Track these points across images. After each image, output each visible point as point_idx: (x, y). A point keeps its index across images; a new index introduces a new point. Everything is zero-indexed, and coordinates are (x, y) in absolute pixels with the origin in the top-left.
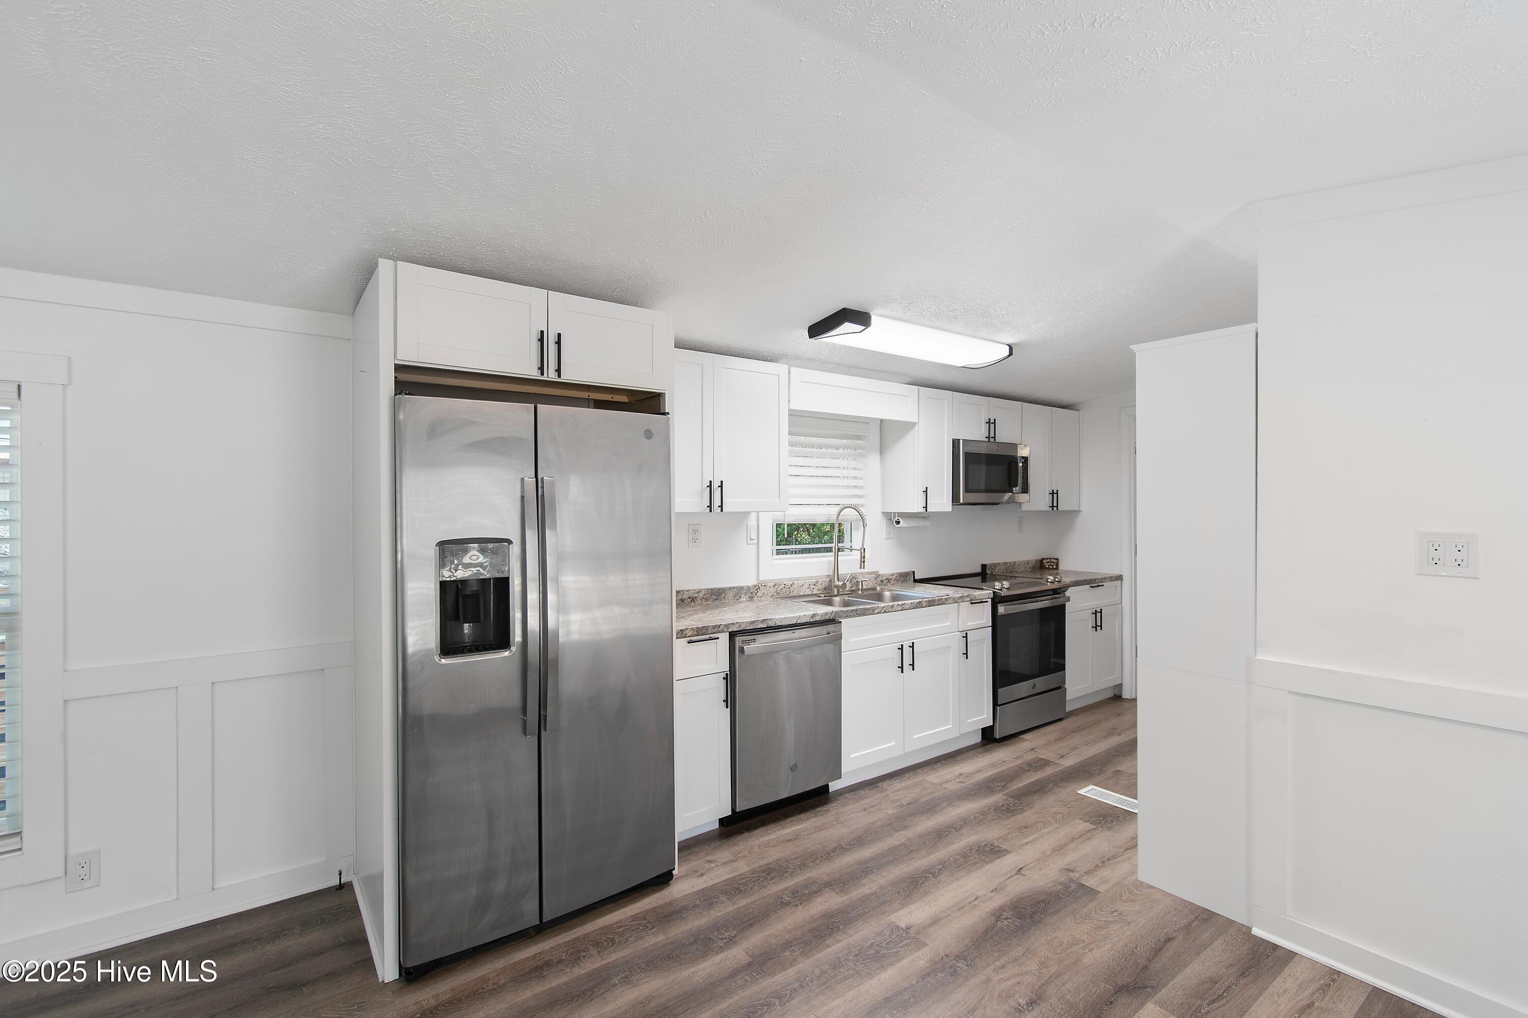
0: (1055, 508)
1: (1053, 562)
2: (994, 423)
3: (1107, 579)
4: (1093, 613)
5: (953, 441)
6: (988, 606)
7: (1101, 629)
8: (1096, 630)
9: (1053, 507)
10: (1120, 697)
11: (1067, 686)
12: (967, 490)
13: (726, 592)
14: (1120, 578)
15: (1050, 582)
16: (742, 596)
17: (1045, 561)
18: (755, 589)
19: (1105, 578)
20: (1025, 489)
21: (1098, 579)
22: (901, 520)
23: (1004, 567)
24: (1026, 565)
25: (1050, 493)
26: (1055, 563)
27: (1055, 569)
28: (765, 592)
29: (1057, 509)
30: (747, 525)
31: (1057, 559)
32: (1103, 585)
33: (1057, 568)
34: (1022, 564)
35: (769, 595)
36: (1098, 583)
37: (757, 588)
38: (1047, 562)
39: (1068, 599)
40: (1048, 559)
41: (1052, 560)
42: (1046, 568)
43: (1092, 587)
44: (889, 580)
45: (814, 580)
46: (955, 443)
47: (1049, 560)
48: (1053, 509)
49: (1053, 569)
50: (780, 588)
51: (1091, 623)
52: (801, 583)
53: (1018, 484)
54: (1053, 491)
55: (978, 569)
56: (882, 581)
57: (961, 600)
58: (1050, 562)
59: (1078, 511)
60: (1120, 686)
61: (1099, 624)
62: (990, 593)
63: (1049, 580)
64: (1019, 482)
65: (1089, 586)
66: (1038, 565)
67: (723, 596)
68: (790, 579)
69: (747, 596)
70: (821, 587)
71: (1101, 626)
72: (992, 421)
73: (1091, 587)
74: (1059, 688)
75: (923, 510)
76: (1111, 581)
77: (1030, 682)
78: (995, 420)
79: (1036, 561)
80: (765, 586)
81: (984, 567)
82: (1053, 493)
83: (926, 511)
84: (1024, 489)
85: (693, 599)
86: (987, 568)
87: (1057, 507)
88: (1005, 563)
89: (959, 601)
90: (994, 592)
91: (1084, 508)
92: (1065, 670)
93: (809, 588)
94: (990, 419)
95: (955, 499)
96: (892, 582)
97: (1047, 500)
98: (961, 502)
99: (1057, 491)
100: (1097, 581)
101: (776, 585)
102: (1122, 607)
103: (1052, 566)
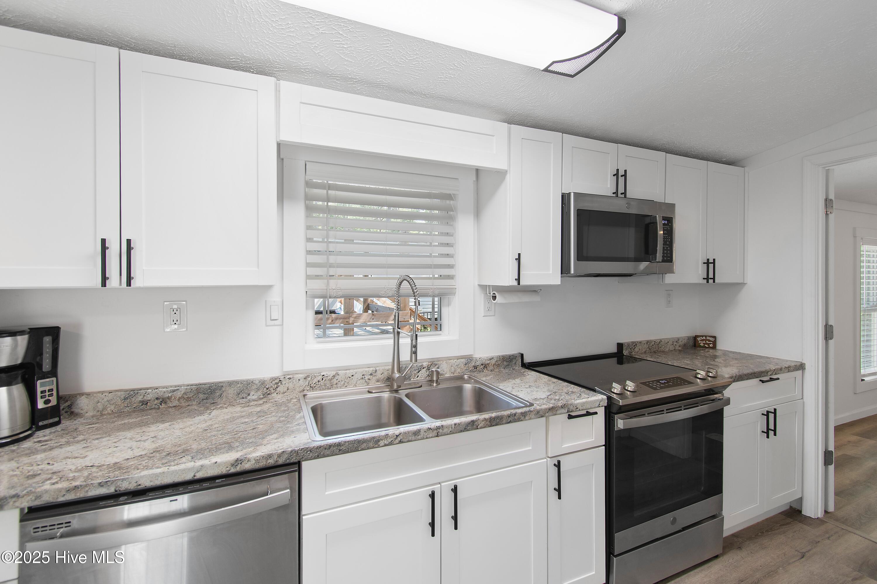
0: (711, 281)
1: (709, 341)
2: (625, 175)
3: (783, 369)
4: (763, 414)
5: (562, 196)
6: (599, 420)
7: (775, 434)
8: (768, 437)
9: (707, 279)
10: (800, 512)
11: (725, 513)
12: (580, 257)
13: (224, 389)
14: (801, 367)
15: (699, 379)
16: (252, 393)
17: (699, 339)
18: (274, 382)
19: (781, 369)
20: (669, 257)
21: (771, 370)
22: (497, 295)
23: (646, 346)
24: (675, 343)
25: (704, 263)
26: (711, 341)
27: (711, 348)
28: (291, 386)
29: (714, 282)
30: (266, 301)
31: (715, 337)
32: (778, 379)
33: (714, 347)
34: (671, 343)
35: (298, 389)
36: (771, 375)
37: (278, 382)
38: (702, 340)
39: (727, 402)
40: (702, 336)
41: (708, 338)
42: (700, 347)
43: (763, 382)
44: (485, 366)
45: (372, 369)
46: (565, 198)
47: (704, 338)
48: (708, 282)
49: (709, 347)
50: (315, 380)
51: (761, 425)
52: (349, 373)
53: (657, 250)
54: (708, 260)
55: (614, 349)
56: (475, 367)
57: (550, 413)
58: (706, 340)
59: (741, 283)
60: (800, 500)
61: (771, 427)
62: (602, 400)
63: (699, 376)
64: (658, 248)
65: (758, 379)
66: (691, 343)
67: (218, 394)
68: (330, 369)
69: (259, 393)
70: (382, 377)
71: (775, 431)
72: (621, 172)
73: (760, 380)
74: (714, 517)
75: (515, 283)
76: (788, 372)
77: (669, 517)
78: (626, 171)
79: (689, 338)
80: (290, 378)
81: (620, 346)
82: (708, 263)
83: (519, 284)
84: (667, 257)
85: (163, 401)
86: (624, 348)
87: (714, 279)
88: (648, 342)
89: (547, 414)
90: (609, 398)
91: (750, 279)
92: (722, 493)
93: (362, 378)
94: (618, 170)
95: (565, 269)
96: (491, 368)
97: (701, 271)
98: (572, 272)
99: (714, 260)
100: (769, 373)
101: (308, 376)
102: (804, 402)
103: (708, 344)
